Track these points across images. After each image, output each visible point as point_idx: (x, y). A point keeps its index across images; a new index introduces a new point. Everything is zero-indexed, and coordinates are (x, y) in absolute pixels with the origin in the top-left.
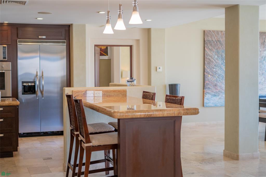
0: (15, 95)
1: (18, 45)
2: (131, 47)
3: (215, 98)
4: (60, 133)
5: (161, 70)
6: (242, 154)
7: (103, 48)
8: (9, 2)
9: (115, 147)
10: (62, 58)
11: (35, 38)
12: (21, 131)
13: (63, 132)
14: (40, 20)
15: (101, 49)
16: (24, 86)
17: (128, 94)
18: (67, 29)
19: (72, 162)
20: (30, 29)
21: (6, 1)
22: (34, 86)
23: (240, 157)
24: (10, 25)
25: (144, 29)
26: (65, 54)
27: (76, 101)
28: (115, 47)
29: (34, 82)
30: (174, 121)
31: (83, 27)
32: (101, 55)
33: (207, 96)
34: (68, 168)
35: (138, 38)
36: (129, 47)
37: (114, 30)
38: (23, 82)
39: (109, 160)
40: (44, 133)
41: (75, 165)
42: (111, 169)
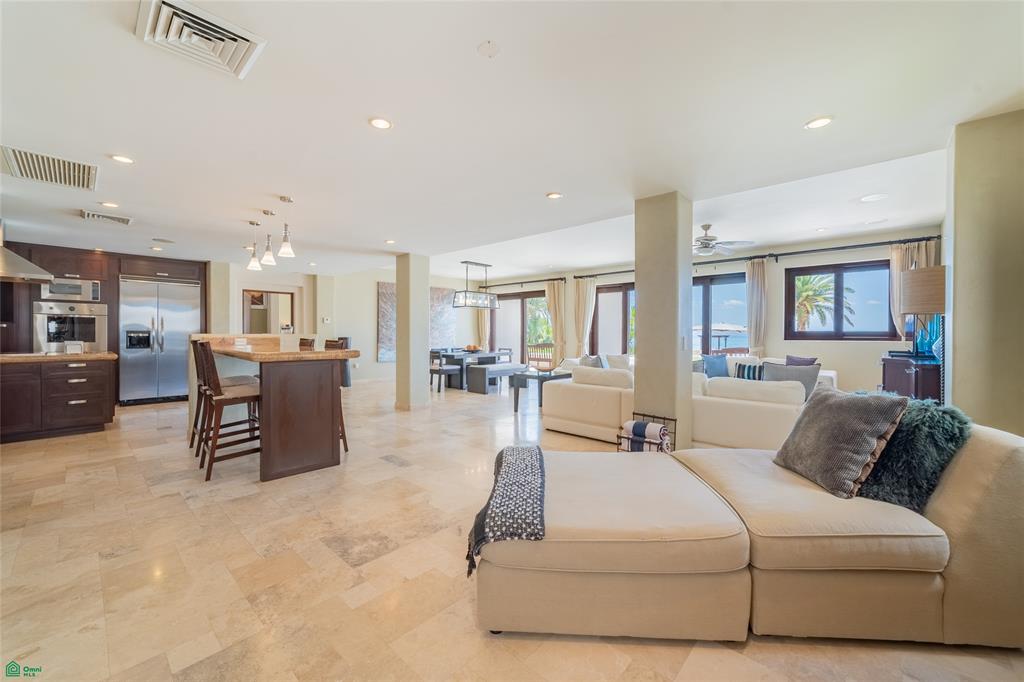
0: (114, 346)
1: (121, 283)
2: (292, 294)
3: (389, 352)
4: (185, 398)
5: (328, 322)
6: (412, 404)
7: (256, 295)
8: (99, 216)
9: (257, 399)
10: (194, 308)
11: (152, 276)
12: (123, 397)
13: (187, 396)
14: (158, 250)
15: (253, 297)
16: (131, 337)
17: (282, 343)
18: (202, 266)
19: (199, 427)
20: (142, 263)
21: (93, 215)
22: (148, 338)
23: (412, 408)
24: (105, 254)
25: (309, 276)
26: (199, 301)
27: (202, 344)
28: (272, 295)
29: (149, 333)
30: (332, 366)
31: (226, 267)
32: (253, 303)
33: (381, 351)
34: (194, 434)
35: (300, 285)
36: (289, 296)
37: (262, 265)
38: (128, 332)
39: (254, 421)
40: (164, 398)
41: (202, 430)
42: (258, 429)
